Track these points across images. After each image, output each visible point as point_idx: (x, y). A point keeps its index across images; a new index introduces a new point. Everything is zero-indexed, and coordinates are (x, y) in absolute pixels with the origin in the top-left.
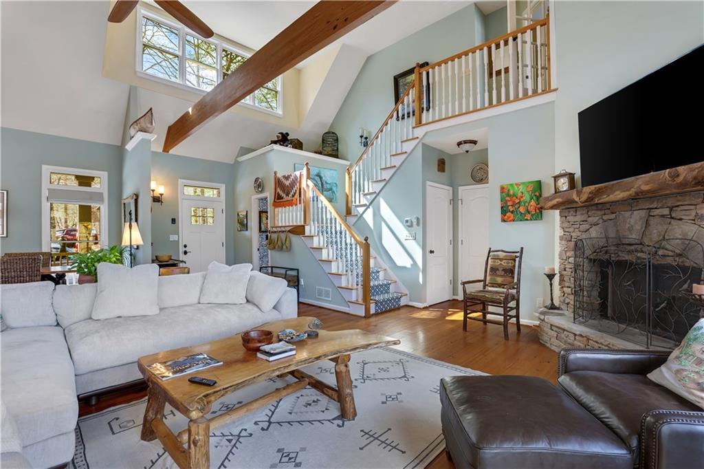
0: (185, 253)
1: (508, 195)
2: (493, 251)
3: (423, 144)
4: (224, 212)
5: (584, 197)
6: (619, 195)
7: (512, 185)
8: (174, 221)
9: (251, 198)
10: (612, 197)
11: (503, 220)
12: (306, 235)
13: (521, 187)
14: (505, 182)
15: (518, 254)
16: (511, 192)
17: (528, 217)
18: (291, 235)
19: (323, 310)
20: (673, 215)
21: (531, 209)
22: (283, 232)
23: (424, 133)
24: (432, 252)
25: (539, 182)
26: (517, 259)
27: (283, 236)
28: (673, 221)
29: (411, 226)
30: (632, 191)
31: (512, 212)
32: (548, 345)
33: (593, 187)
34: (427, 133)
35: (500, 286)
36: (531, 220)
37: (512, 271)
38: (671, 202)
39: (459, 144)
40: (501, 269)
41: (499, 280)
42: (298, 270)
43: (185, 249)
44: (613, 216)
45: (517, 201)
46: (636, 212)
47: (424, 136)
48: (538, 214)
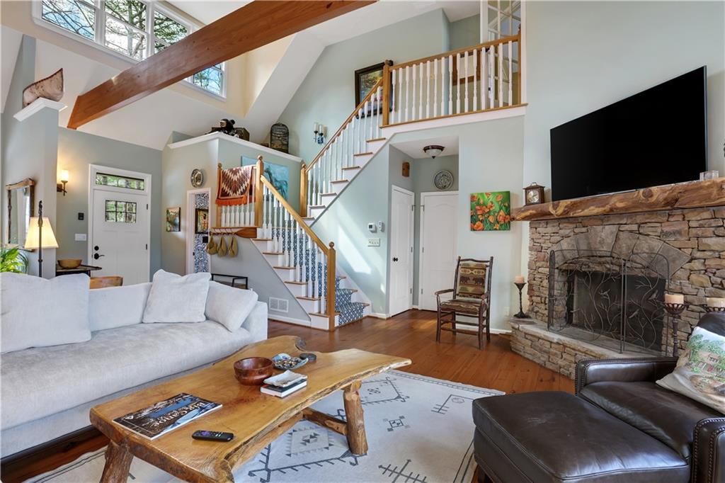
0: (97, 256)
1: (478, 204)
2: (463, 260)
3: (390, 145)
4: (149, 207)
5: (560, 210)
6: (593, 210)
7: (482, 194)
8: (81, 216)
9: (186, 194)
10: (586, 212)
11: (473, 229)
12: (258, 238)
13: (491, 197)
14: (475, 191)
15: (488, 264)
16: (481, 201)
17: (497, 226)
18: (237, 237)
19: (278, 324)
20: (641, 231)
21: (500, 219)
22: (229, 234)
23: (392, 135)
24: (395, 260)
25: (508, 193)
26: (488, 269)
27: (228, 239)
28: (641, 237)
29: (375, 232)
30: (607, 208)
31: (482, 221)
32: (522, 353)
33: (569, 201)
34: (395, 134)
35: (471, 295)
36: (500, 230)
37: (482, 281)
38: (639, 219)
39: (426, 149)
40: (471, 279)
41: (470, 289)
42: (247, 278)
43: (96, 252)
44: (584, 230)
45: (487, 210)
46: (607, 227)
47: (391, 138)
48: (506, 224)
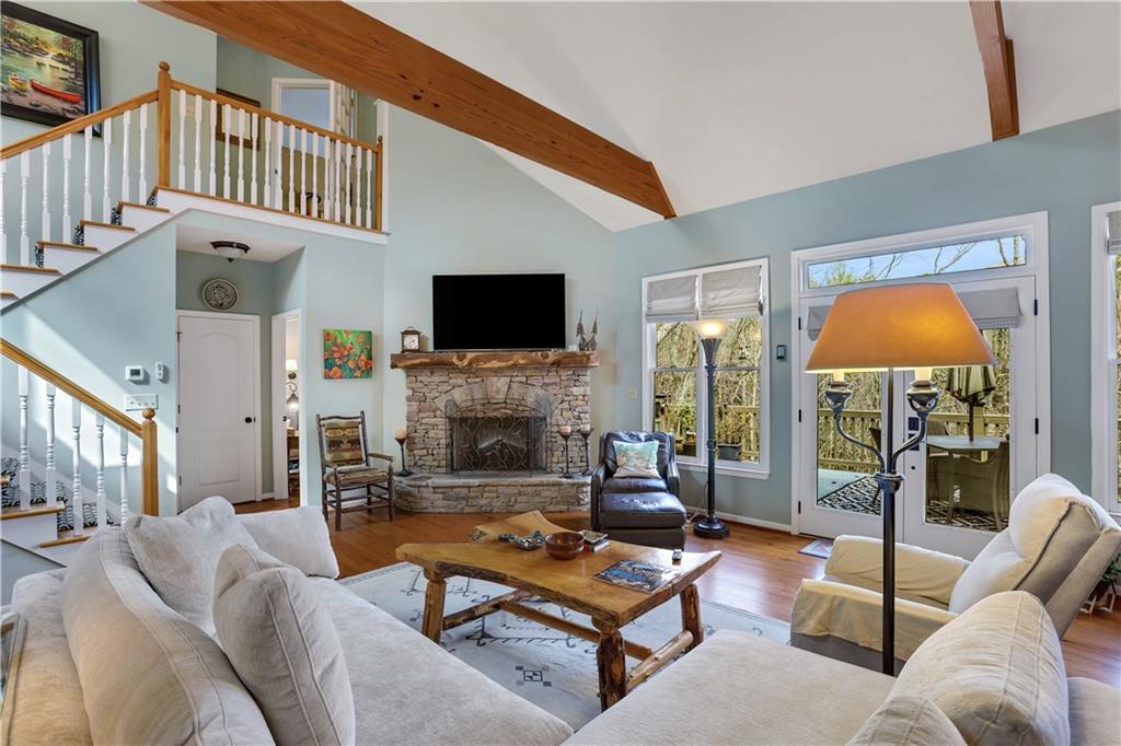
1: (335, 344)
2: (324, 419)
3: (178, 226)
7: (340, 331)
11: (327, 377)
13: (351, 336)
14: (331, 328)
15: (360, 420)
16: (339, 341)
17: (358, 373)
20: (529, 382)
21: (362, 364)
23: (185, 209)
25: (370, 333)
26: (360, 426)
28: (528, 386)
29: (146, 381)
30: (510, 363)
31: (339, 367)
32: (430, 510)
34: (189, 210)
35: (348, 462)
36: (361, 377)
37: (358, 442)
38: (530, 373)
40: (345, 441)
41: (347, 455)
44: (478, 380)
45: (346, 353)
46: (502, 378)
47: (182, 214)
48: (367, 370)
